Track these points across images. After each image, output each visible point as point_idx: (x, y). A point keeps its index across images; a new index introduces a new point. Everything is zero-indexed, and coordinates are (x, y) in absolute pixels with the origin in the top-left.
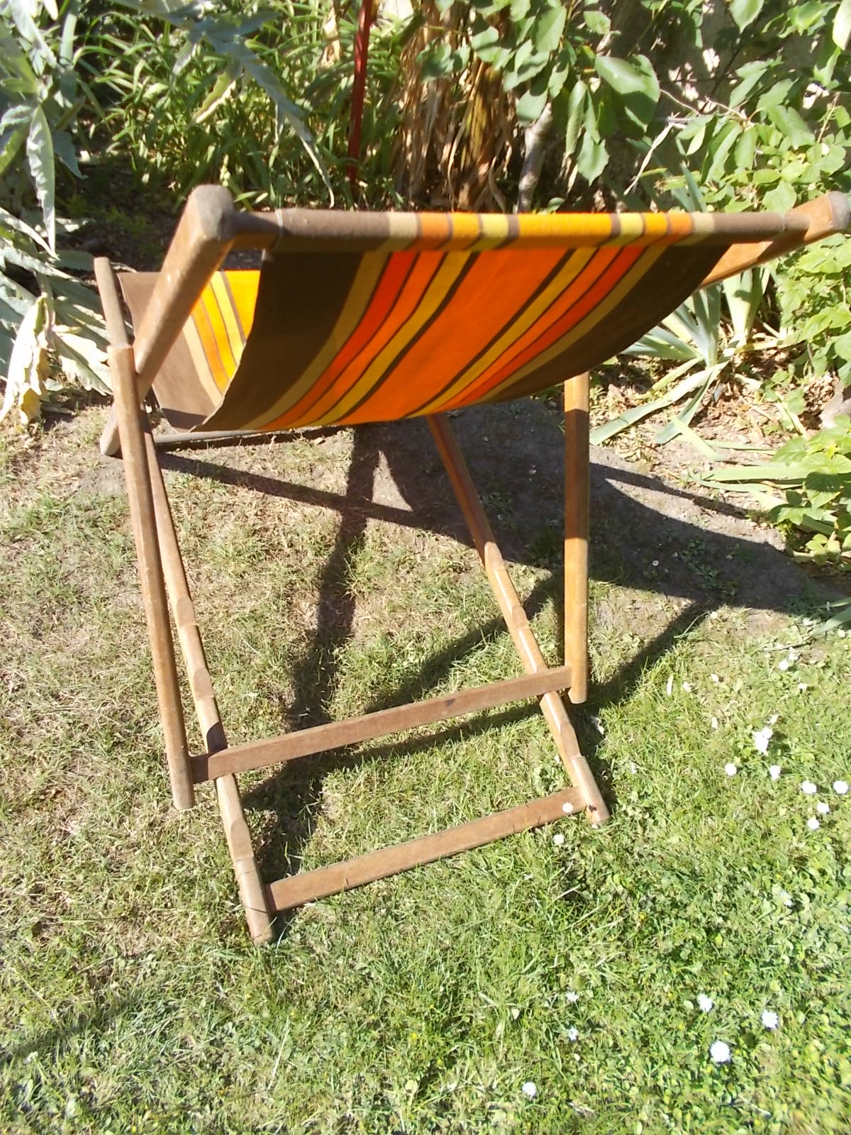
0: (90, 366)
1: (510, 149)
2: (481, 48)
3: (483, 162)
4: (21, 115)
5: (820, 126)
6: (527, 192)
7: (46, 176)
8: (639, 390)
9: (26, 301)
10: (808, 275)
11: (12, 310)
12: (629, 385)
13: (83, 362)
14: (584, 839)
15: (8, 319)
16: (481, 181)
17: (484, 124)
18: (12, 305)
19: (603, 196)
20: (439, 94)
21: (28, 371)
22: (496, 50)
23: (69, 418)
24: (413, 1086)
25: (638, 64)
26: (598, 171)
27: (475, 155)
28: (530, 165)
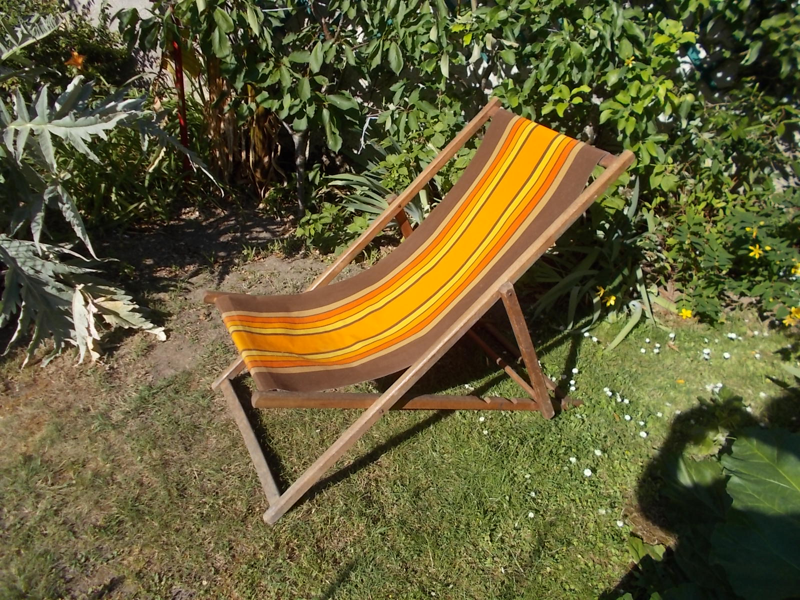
0: (121, 316)
1: (279, 146)
2: (262, 102)
3: (265, 156)
4: (52, 192)
5: (438, 104)
6: (301, 165)
7: (78, 219)
8: (394, 246)
9: (70, 292)
10: (461, 169)
11: (62, 299)
12: (388, 244)
13: (116, 315)
14: (492, 432)
15: (63, 305)
16: (266, 165)
17: (261, 137)
18: (61, 297)
19: (327, 158)
20: (231, 128)
21: (88, 329)
22: (270, 101)
23: (117, 349)
24: (487, 538)
25: (344, 94)
26: (339, 147)
27: (260, 154)
28: (299, 152)
